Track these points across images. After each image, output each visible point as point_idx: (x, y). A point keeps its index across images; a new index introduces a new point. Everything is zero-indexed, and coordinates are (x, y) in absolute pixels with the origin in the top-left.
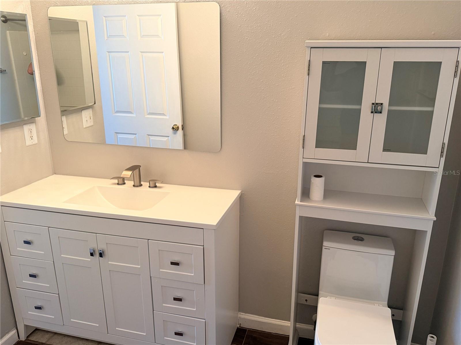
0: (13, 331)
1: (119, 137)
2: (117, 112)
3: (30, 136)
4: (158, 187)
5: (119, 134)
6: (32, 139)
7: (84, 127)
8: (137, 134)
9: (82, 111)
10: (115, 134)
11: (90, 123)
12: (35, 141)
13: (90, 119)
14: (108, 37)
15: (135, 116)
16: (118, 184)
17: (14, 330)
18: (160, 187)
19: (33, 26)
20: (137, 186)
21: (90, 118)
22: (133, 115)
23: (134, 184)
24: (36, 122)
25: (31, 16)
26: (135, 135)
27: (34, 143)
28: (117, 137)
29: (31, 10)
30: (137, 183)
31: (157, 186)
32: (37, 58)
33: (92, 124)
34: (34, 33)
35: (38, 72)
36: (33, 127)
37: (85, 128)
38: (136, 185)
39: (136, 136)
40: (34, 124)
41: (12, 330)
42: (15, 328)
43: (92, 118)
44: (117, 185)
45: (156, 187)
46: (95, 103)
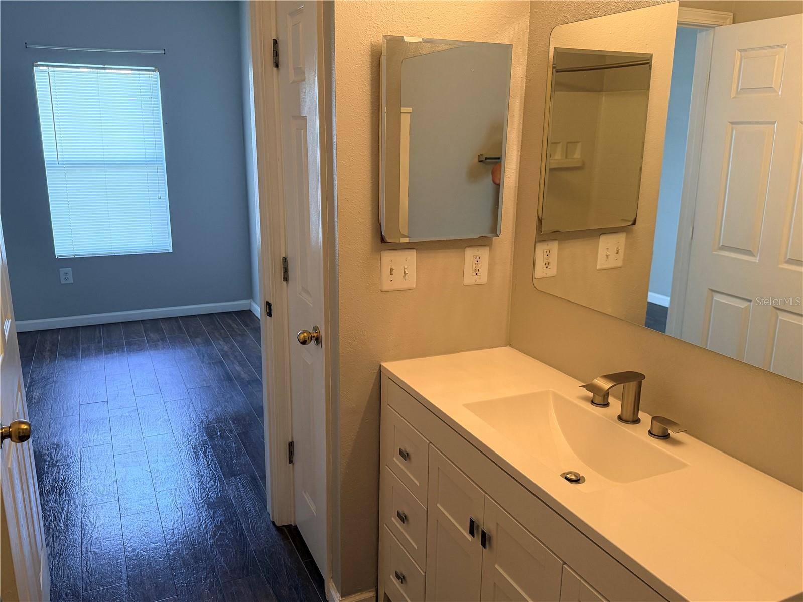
0: (370, 592)
1: (715, 299)
2: (724, 248)
3: (474, 268)
4: (671, 438)
5: (719, 295)
6: (476, 274)
7: (598, 267)
8: (752, 302)
9: (601, 235)
10: (710, 292)
11: (616, 261)
12: (483, 278)
13: (617, 253)
14: (738, 93)
15: (757, 261)
16: (593, 402)
17: (372, 591)
18: (676, 443)
19: (526, 67)
20: (627, 422)
21: (615, 252)
22: (755, 258)
23: (620, 414)
24: (492, 244)
25: (527, 49)
26: (748, 303)
27: (478, 282)
28: (712, 299)
29: (529, 38)
30: (628, 415)
31: (671, 436)
32: (521, 127)
33: (620, 264)
34: (525, 80)
35: (518, 154)
36: (484, 254)
37: (598, 270)
38: (624, 417)
39: (749, 305)
40: (488, 249)
41: (370, 590)
42: (374, 589)
43: (622, 252)
44: (590, 404)
45: (665, 437)
46: (634, 223)
